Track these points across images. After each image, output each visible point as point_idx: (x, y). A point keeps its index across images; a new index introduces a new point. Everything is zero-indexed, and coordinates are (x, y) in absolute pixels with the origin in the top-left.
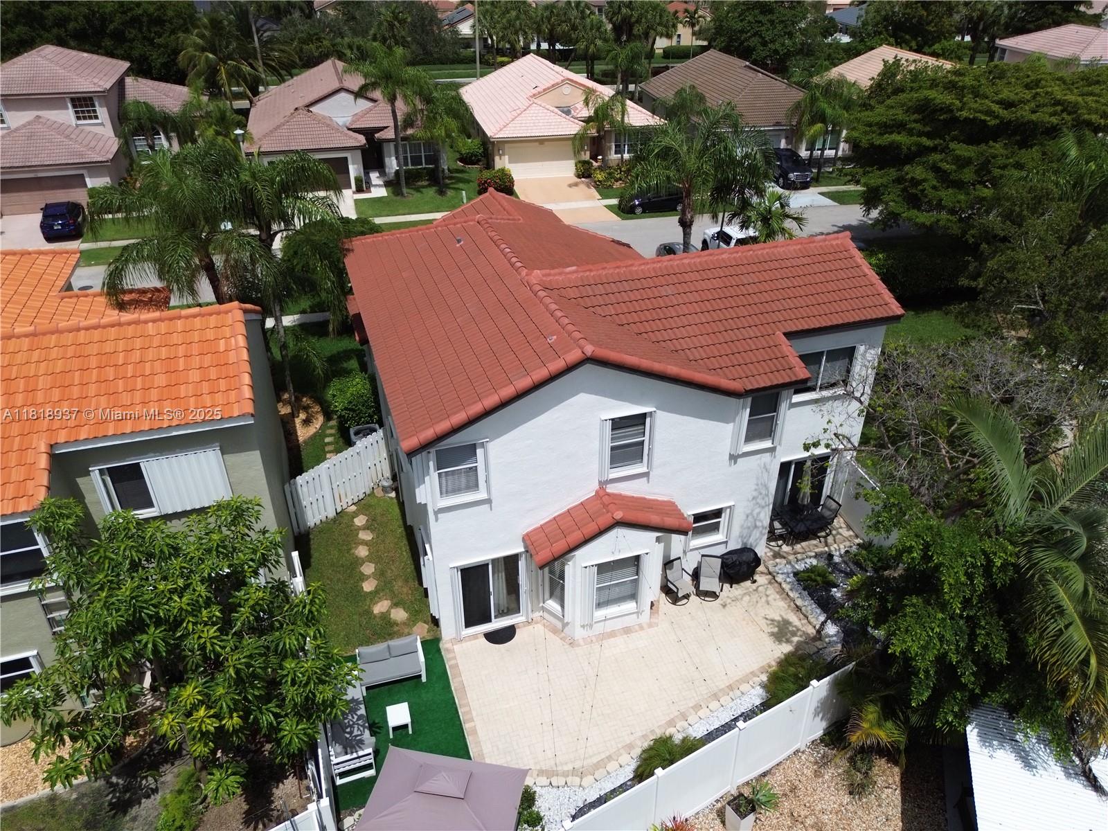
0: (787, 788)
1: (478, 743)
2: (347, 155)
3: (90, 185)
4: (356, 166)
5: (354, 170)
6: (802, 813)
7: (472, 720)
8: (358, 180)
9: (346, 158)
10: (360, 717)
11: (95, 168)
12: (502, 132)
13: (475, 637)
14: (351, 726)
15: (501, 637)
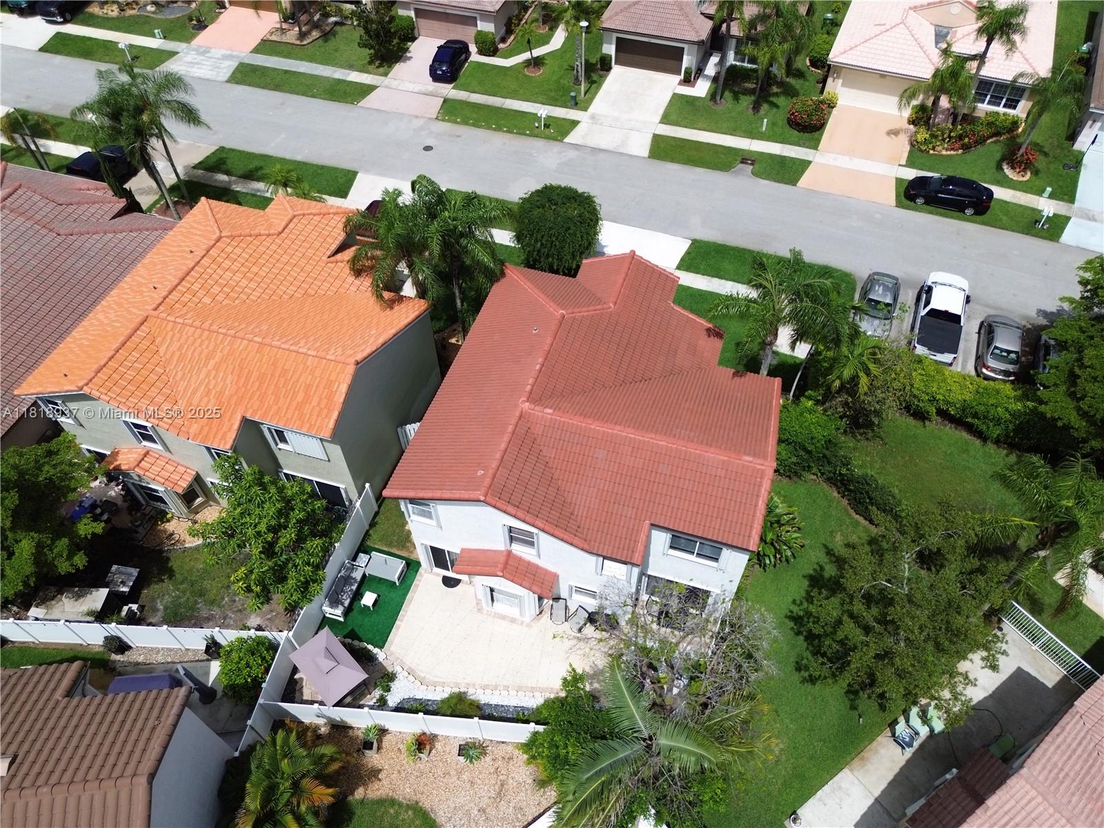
0: (508, 756)
1: (396, 635)
2: (686, 46)
3: (479, 28)
4: (690, 57)
5: (687, 61)
6: (502, 772)
7: (402, 621)
8: (688, 72)
9: (683, 48)
10: (352, 590)
11: (486, 15)
12: (844, 55)
13: (438, 575)
14: (345, 593)
15: (449, 583)
